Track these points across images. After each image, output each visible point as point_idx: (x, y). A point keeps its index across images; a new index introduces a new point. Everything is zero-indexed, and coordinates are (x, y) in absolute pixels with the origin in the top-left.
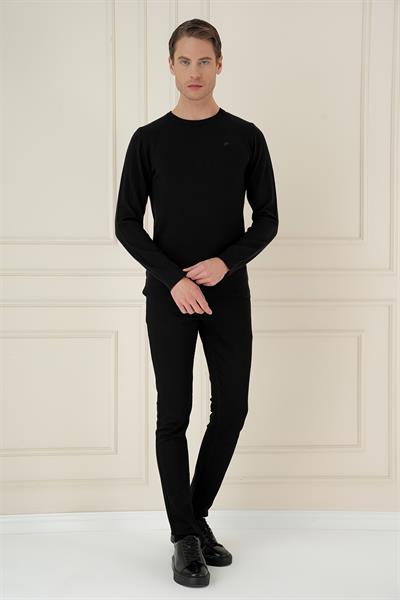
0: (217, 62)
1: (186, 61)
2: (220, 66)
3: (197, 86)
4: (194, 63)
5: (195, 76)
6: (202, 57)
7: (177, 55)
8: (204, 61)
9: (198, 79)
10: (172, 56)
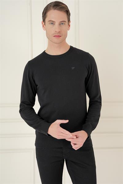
0: (68, 24)
1: (53, 23)
2: (69, 26)
3: (59, 36)
4: (57, 24)
5: (58, 30)
6: (61, 20)
7: (47, 20)
8: (62, 23)
9: (59, 32)
10: (44, 20)
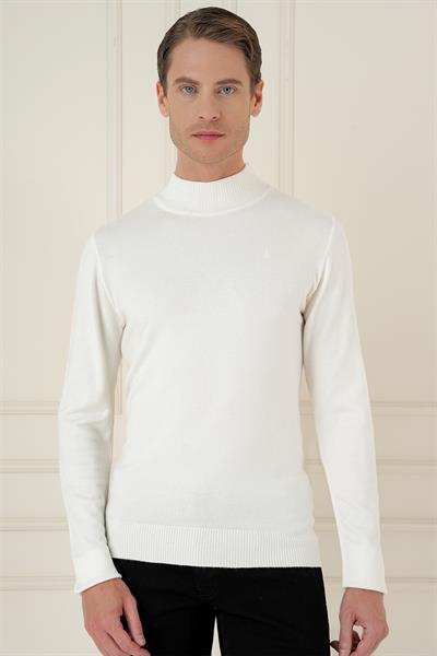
0: (253, 92)
1: (191, 87)
2: (259, 99)
3: (213, 135)
4: (206, 90)
5: (208, 116)
6: (222, 78)
7: (171, 77)
8: (226, 87)
9: (215, 121)
